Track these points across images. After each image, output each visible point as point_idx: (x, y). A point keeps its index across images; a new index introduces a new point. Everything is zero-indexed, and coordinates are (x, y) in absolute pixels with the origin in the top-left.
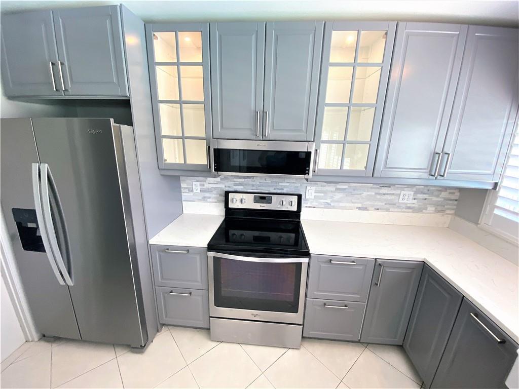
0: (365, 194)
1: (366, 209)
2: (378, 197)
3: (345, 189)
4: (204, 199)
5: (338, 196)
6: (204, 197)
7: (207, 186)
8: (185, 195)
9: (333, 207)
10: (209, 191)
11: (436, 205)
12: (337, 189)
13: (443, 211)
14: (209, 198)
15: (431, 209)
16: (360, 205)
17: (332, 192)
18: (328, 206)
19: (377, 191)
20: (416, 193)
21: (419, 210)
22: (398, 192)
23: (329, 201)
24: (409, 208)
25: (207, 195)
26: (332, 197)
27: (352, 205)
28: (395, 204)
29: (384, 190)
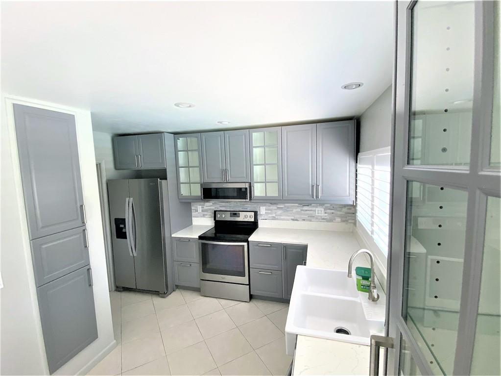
0: (295, 210)
1: (297, 220)
2: (303, 212)
3: (282, 208)
4: (204, 216)
5: (279, 212)
6: (204, 215)
7: (205, 208)
8: (193, 214)
9: (277, 219)
10: (206, 211)
11: (340, 216)
12: (278, 208)
13: (347, 221)
14: (206, 215)
15: (338, 219)
16: (293, 218)
17: (275, 209)
18: (274, 218)
19: (301, 208)
20: (325, 209)
21: (331, 220)
22: (314, 209)
23: (274, 215)
24: (324, 219)
25: (205, 213)
26: (276, 213)
27: (288, 218)
28: (314, 217)
29: (306, 208)
